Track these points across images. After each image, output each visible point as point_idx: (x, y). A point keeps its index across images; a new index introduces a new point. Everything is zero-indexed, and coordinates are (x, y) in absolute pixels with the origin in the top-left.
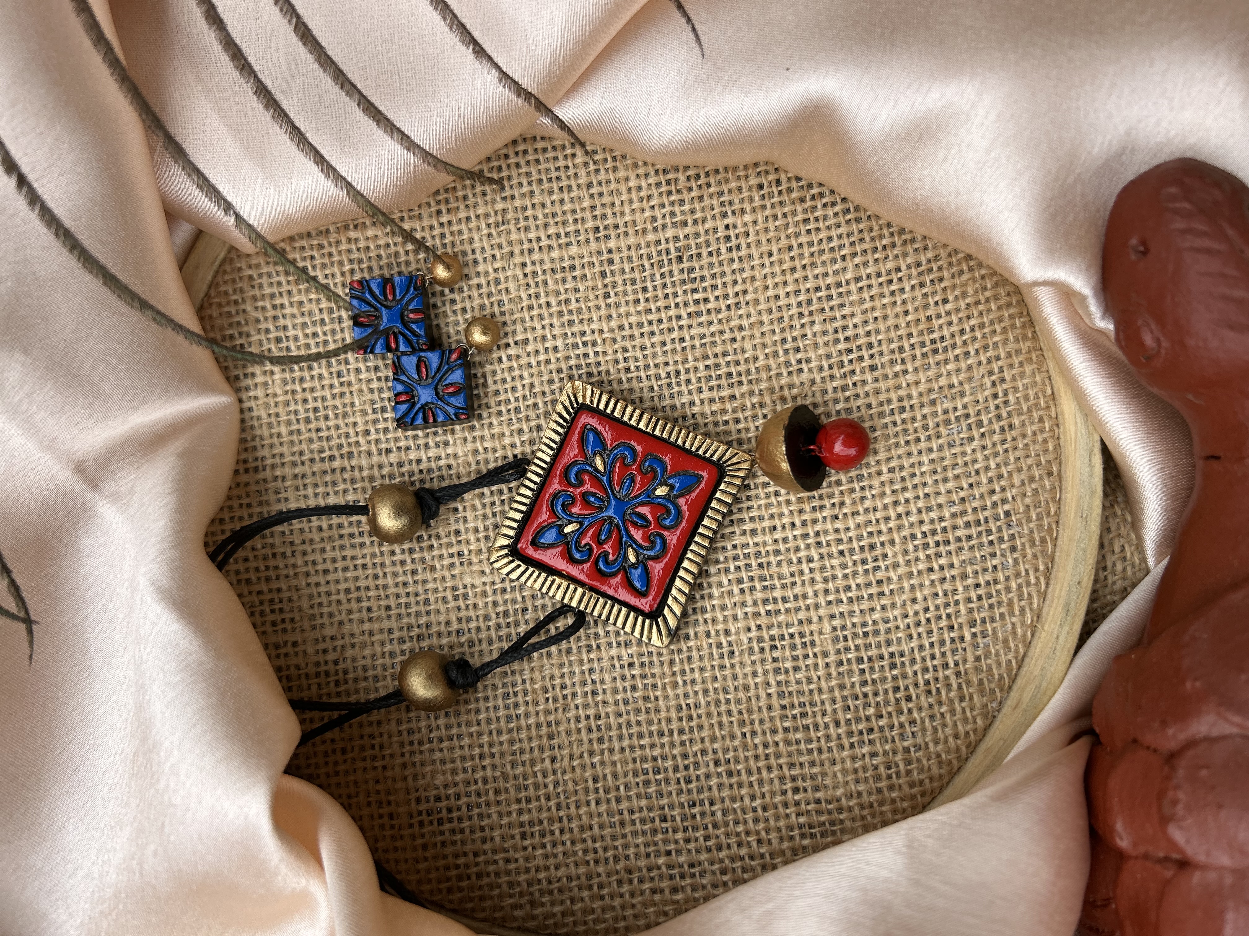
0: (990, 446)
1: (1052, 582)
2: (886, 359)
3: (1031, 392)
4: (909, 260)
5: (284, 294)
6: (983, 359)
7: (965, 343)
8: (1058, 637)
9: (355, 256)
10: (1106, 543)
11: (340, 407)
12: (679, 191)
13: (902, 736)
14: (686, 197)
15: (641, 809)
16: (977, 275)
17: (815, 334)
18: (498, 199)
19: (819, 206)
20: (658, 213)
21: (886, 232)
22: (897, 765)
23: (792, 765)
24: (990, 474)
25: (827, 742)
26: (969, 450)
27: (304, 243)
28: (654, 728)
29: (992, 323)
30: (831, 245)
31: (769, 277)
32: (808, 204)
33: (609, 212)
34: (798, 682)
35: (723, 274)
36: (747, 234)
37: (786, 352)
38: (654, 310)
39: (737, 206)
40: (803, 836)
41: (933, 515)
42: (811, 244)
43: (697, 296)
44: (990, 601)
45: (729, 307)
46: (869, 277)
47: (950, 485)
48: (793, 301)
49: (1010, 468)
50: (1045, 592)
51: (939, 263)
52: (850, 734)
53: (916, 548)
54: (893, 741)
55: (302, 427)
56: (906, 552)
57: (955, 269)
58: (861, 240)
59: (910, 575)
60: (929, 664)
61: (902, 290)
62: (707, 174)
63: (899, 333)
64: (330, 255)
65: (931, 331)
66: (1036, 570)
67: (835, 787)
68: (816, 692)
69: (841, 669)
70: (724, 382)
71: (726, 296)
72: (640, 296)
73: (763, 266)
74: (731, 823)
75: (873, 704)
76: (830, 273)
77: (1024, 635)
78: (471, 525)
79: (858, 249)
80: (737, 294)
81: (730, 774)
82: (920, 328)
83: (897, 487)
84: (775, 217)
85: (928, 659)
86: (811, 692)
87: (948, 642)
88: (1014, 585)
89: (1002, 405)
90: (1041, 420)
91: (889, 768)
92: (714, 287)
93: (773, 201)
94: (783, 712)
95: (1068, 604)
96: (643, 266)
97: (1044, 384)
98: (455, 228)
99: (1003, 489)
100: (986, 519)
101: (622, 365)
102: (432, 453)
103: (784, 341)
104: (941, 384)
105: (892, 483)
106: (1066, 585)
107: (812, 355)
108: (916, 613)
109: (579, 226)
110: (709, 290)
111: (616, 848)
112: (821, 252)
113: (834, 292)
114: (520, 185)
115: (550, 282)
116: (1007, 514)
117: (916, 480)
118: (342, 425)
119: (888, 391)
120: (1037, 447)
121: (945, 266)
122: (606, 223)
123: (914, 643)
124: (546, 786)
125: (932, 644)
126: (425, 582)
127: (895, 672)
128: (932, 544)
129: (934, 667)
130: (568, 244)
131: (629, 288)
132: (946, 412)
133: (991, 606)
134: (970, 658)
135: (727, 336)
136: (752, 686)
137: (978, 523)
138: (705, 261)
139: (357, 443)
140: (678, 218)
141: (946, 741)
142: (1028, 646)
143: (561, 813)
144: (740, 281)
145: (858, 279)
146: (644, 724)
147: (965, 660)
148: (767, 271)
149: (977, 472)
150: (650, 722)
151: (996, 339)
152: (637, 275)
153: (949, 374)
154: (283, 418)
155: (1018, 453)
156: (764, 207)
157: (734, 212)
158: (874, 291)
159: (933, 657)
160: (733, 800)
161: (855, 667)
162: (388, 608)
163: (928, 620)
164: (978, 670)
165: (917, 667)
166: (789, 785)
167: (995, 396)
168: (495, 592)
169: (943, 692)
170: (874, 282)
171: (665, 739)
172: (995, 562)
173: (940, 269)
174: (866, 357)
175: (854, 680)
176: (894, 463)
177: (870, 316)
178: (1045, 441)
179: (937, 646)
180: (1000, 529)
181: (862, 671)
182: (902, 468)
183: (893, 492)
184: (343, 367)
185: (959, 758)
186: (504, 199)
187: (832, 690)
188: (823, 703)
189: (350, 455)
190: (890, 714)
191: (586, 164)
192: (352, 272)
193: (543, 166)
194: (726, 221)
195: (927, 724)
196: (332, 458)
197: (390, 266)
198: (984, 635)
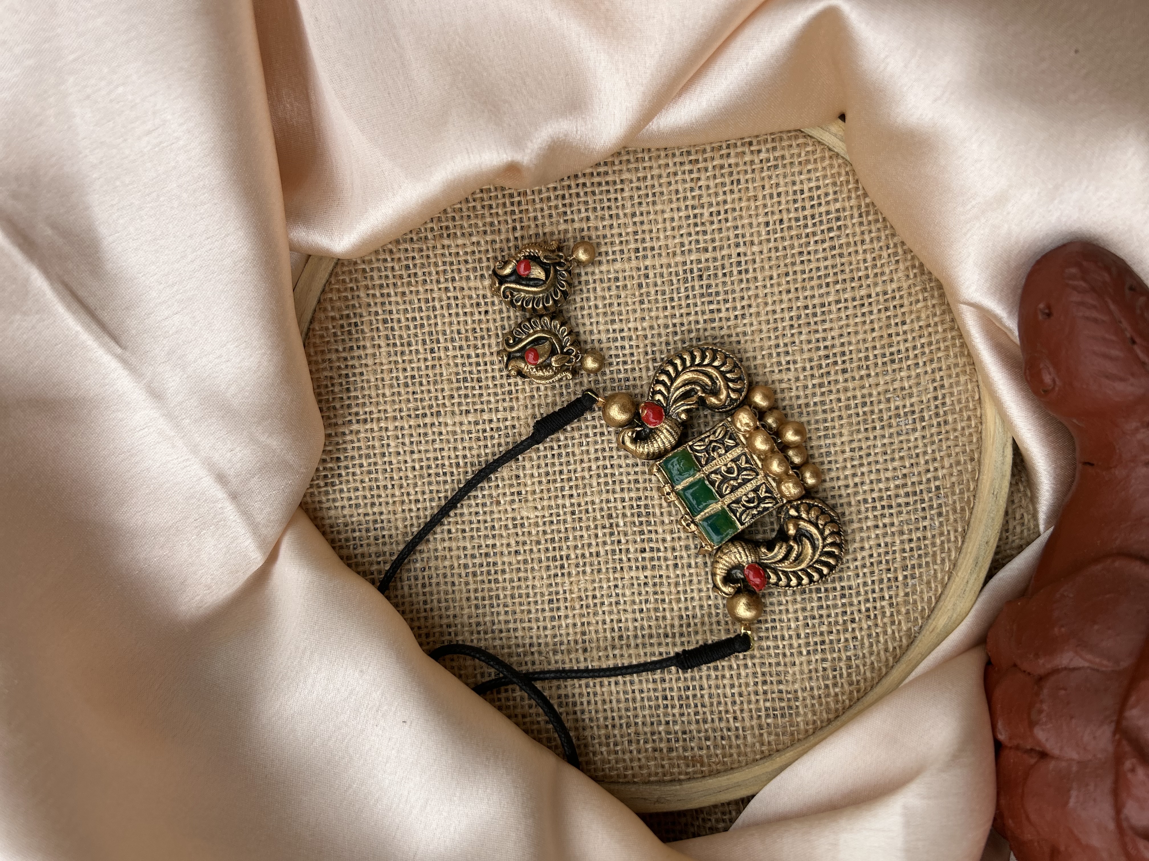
0: (928, 436)
1: (967, 540)
2: (855, 365)
3: (963, 397)
4: (879, 289)
5: (391, 286)
6: (929, 369)
7: (916, 356)
8: (968, 582)
9: (448, 259)
10: (1010, 512)
11: (431, 375)
12: (703, 224)
14: (709, 228)
16: (929, 303)
17: (801, 342)
18: (562, 221)
19: (812, 243)
20: (686, 240)
21: (862, 266)
22: (841, 669)
24: (927, 458)
25: (790, 649)
26: (912, 439)
27: (408, 246)
29: (938, 342)
30: (819, 274)
31: (769, 296)
32: (804, 240)
33: (647, 237)
35: (733, 291)
36: (754, 261)
37: (778, 354)
38: (678, 315)
39: (748, 239)
40: (768, 716)
41: (882, 486)
42: (803, 272)
43: (712, 307)
44: (920, 552)
45: (736, 316)
46: (846, 300)
47: (896, 464)
48: (787, 315)
49: (942, 454)
50: (961, 548)
51: (901, 293)
52: (808, 644)
53: (867, 510)
54: (839, 651)
55: (402, 390)
56: (859, 512)
57: (913, 299)
58: (842, 271)
59: (861, 529)
60: (870, 596)
61: (871, 312)
62: (726, 211)
63: (866, 345)
64: (428, 257)
65: (891, 346)
66: (956, 531)
67: (794, 682)
68: (784, 612)
71: (735, 308)
72: (668, 304)
73: (765, 286)
74: (715, 704)
75: (826, 623)
76: (817, 295)
77: (943, 579)
78: (528, 472)
79: (840, 278)
80: (743, 307)
82: (883, 342)
83: (855, 463)
84: (777, 249)
85: (870, 592)
86: (780, 611)
87: (885, 581)
88: (938, 541)
89: (940, 406)
90: (969, 419)
91: (835, 670)
92: (726, 301)
93: (776, 236)
95: (977, 558)
96: (672, 281)
97: (973, 391)
99: (936, 469)
100: (921, 491)
101: (651, 357)
102: (500, 415)
103: (777, 346)
104: (895, 386)
105: (852, 459)
106: (977, 543)
107: (798, 358)
108: (863, 558)
109: (624, 247)
110: (722, 303)
111: (628, 717)
112: (811, 279)
113: (818, 310)
114: (579, 211)
115: (598, 289)
116: (938, 488)
117: (871, 459)
118: (433, 390)
119: (854, 389)
120: (964, 439)
121: (906, 295)
122: (645, 245)
123: (860, 581)
125: (873, 582)
126: (492, 512)
127: (844, 601)
128: (879, 507)
129: (874, 598)
130: (615, 260)
131: (660, 297)
132: (897, 408)
133: (920, 556)
134: (902, 594)
137: (915, 493)
138: (721, 280)
139: (444, 404)
140: (702, 245)
141: (879, 653)
142: (945, 586)
144: (746, 297)
145: (838, 302)
146: (654, 628)
147: (897, 595)
148: (767, 291)
149: (917, 455)
150: (658, 627)
151: (940, 354)
152: (666, 288)
153: (902, 379)
154: (387, 382)
155: (949, 443)
156: (768, 241)
157: (745, 243)
158: (850, 312)
159: (873, 591)
160: (717, 687)
162: (464, 531)
163: (872, 564)
164: (906, 603)
165: (861, 598)
166: (760, 679)
167: (936, 398)
168: (544, 523)
169: (879, 617)
170: (850, 304)
171: (669, 640)
172: (925, 524)
173: (901, 297)
174: (840, 362)
176: (855, 445)
177: (845, 331)
178: (971, 435)
179: (877, 583)
180: (931, 499)
182: (861, 449)
183: (853, 466)
184: (435, 346)
185: (887, 666)
186: (566, 221)
187: (796, 611)
188: (789, 620)
189: (438, 413)
190: (838, 631)
191: (632, 198)
192: (445, 271)
193: (598, 197)
194: (739, 250)
195: (866, 641)
196: (425, 415)
197: (475, 269)
198: (913, 577)
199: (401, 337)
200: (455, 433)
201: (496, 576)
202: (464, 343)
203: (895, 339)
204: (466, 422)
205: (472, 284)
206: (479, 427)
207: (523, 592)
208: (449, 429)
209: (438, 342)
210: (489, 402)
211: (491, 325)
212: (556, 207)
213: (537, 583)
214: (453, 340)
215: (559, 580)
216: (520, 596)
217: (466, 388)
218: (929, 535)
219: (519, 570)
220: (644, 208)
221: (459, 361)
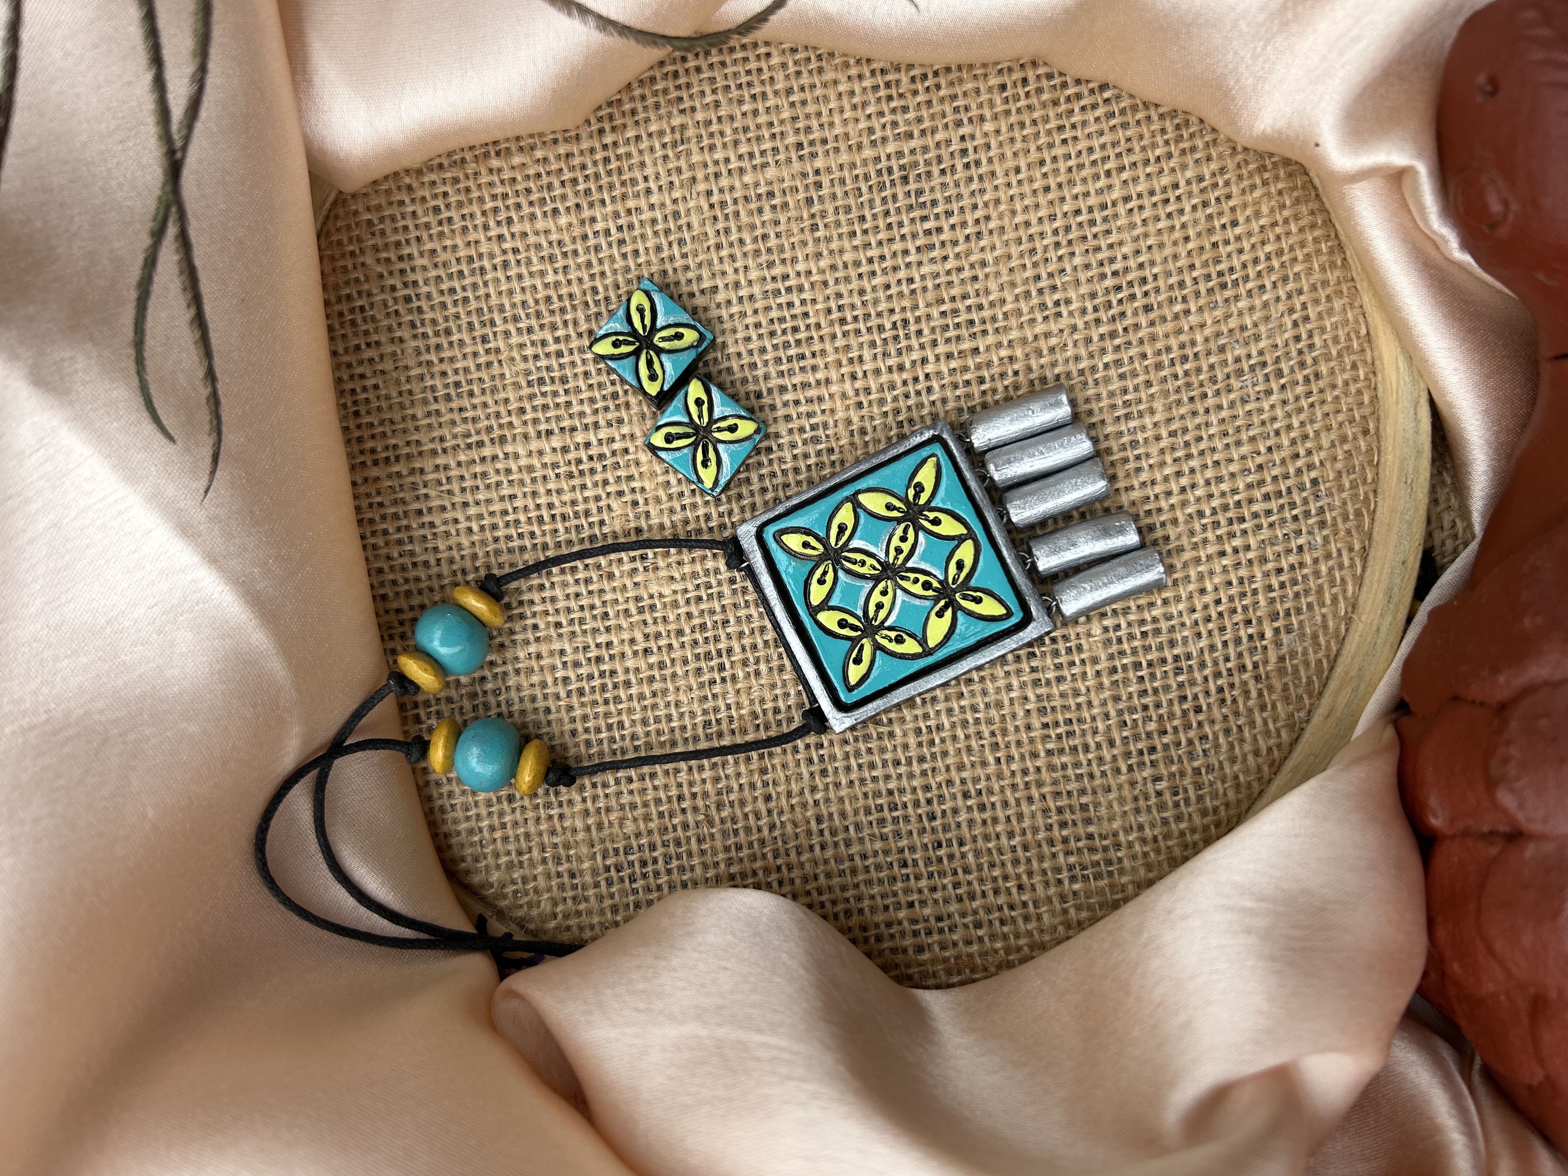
0: (1292, 400)
1: (1370, 563)
2: (1163, 297)
3: (1341, 333)
4: (1189, 174)
5: (413, 242)
6: (1282, 294)
7: (1259, 274)
8: (1378, 630)
9: (499, 190)
10: (1434, 518)
11: (486, 379)
12: (901, 96)
13: (1191, 755)
14: (911, 102)
15: (876, 853)
16: (1273, 190)
17: (1075, 269)
18: (675, 112)
19: (1077, 110)
20: (876, 124)
21: (1159, 140)
22: (1186, 790)
23: (1057, 794)
24: (1293, 435)
25: (1099, 765)
26: (1266, 406)
27: (433, 177)
28: (888, 756)
29: (1292, 249)
30: (1093, 158)
31: (1017, 199)
32: (1063, 107)
33: (815, 123)
34: (1063, 695)
35: (959, 196)
36: (988, 146)
37: (1040, 291)
38: (874, 244)
39: (974, 112)
40: (1073, 879)
41: (1224, 487)
42: (1068, 157)
43: (928, 225)
44: (1296, 588)
46: (1140, 196)
47: (1245, 449)
48: (1048, 228)
49: (1316, 426)
50: (1362, 576)
51: (1226, 177)
52: (1128, 755)
53: (1204, 528)
54: (1180, 761)
55: (442, 406)
56: (1192, 533)
57: (1246, 183)
58: (1129, 150)
59: (1198, 560)
60: (1222, 668)
61: (1181, 212)
62: (936, 74)
63: (1179, 264)
64: (468, 190)
65: (1218, 261)
66: (1351, 549)
67: (1111, 819)
68: (1084, 706)
69: (1116, 677)
70: (964, 332)
71: (964, 224)
72: (857, 228)
73: (1009, 185)
74: (986, 866)
75: (1154, 718)
76: (1093, 192)
77: (1337, 629)
79: (1126, 161)
80: (977, 221)
81: (982, 808)
82: (1204, 257)
83: (1180, 454)
84: (1022, 125)
85: (1221, 662)
86: (1079, 706)
87: (1245, 640)
88: (1324, 569)
89: (1305, 350)
90: (1354, 366)
91: (1176, 794)
92: (949, 214)
93: (1019, 104)
94: (1046, 732)
95: (1390, 589)
96: (859, 189)
97: (1357, 322)
98: (621, 151)
99: (1309, 453)
100: (1289, 489)
101: (835, 315)
102: (603, 434)
103: (1038, 278)
104: (1231, 325)
105: (1173, 449)
106: (1387, 566)
107: (1072, 294)
108: (1206, 607)
109: (778, 143)
110: (943, 217)
111: (847, 901)
112: (1081, 166)
113: (1098, 216)
114: (703, 93)
115: (743, 213)
116: (1315, 482)
117: (1203, 445)
118: (490, 402)
119: (1167, 336)
120: (1350, 400)
121: (1234, 179)
122: (811, 137)
123: (1204, 643)
124: (759, 830)
125: (1225, 644)
126: (602, 591)
127: (1180, 678)
128: (1223, 522)
130: (765, 165)
131: (842, 217)
132: (1238, 360)
133: (1297, 595)
134: (1272, 658)
135: (967, 274)
136: (1006, 702)
137: (1279, 494)
138: (937, 180)
139: (511, 424)
140: (901, 129)
141: (1245, 760)
142: (1342, 641)
143: (779, 861)
144: (980, 205)
145: (1127, 199)
146: (876, 752)
147: (1266, 662)
148: (1014, 191)
149: (1277, 433)
150: (883, 750)
151: (1297, 268)
152: (852, 201)
153: (1240, 314)
154: (418, 396)
155: (1326, 408)
156: (1008, 113)
157: (970, 120)
158: (1146, 214)
159: (1227, 659)
160: (987, 838)
161: (1131, 674)
162: (558, 625)
163: (1220, 614)
164: (1282, 673)
165: (1207, 672)
166: (1054, 819)
167: (1297, 339)
168: (688, 602)
169: (1241, 702)
170: (1146, 201)
171: (902, 769)
172: (1301, 541)
173: (1227, 183)
175: (1131, 689)
176: (1176, 425)
177: (1143, 245)
179: (1231, 645)
180: (1305, 501)
181: (1142, 678)
182: (1185, 430)
183: (1175, 460)
184: (488, 330)
185: (1260, 780)
186: (683, 111)
187: (1104, 703)
188: (1094, 719)
189: (503, 439)
190: (1175, 729)
191: (784, 66)
192: (496, 210)
193: (729, 70)
194: (962, 131)
195: (1221, 740)
196: (480, 444)
197: (543, 201)
198: (1289, 631)
199: (434, 322)
200: (530, 469)
201: (616, 693)
202: (534, 322)
203: (1223, 250)
204: (548, 450)
205: (540, 225)
206: (571, 456)
207: (661, 713)
208: (523, 462)
209: (493, 323)
210: (582, 414)
211: (575, 289)
212: (665, 91)
213: (683, 697)
214: (516, 319)
215: (717, 689)
216: (657, 720)
217: (544, 394)
218: (1308, 559)
219: (651, 679)
220: (805, 80)
221: (529, 351)
